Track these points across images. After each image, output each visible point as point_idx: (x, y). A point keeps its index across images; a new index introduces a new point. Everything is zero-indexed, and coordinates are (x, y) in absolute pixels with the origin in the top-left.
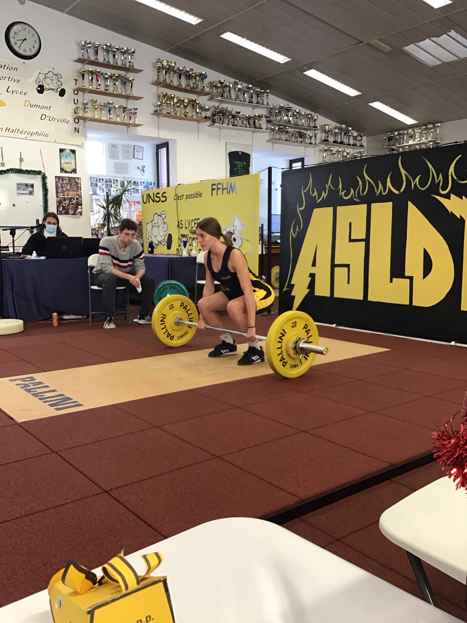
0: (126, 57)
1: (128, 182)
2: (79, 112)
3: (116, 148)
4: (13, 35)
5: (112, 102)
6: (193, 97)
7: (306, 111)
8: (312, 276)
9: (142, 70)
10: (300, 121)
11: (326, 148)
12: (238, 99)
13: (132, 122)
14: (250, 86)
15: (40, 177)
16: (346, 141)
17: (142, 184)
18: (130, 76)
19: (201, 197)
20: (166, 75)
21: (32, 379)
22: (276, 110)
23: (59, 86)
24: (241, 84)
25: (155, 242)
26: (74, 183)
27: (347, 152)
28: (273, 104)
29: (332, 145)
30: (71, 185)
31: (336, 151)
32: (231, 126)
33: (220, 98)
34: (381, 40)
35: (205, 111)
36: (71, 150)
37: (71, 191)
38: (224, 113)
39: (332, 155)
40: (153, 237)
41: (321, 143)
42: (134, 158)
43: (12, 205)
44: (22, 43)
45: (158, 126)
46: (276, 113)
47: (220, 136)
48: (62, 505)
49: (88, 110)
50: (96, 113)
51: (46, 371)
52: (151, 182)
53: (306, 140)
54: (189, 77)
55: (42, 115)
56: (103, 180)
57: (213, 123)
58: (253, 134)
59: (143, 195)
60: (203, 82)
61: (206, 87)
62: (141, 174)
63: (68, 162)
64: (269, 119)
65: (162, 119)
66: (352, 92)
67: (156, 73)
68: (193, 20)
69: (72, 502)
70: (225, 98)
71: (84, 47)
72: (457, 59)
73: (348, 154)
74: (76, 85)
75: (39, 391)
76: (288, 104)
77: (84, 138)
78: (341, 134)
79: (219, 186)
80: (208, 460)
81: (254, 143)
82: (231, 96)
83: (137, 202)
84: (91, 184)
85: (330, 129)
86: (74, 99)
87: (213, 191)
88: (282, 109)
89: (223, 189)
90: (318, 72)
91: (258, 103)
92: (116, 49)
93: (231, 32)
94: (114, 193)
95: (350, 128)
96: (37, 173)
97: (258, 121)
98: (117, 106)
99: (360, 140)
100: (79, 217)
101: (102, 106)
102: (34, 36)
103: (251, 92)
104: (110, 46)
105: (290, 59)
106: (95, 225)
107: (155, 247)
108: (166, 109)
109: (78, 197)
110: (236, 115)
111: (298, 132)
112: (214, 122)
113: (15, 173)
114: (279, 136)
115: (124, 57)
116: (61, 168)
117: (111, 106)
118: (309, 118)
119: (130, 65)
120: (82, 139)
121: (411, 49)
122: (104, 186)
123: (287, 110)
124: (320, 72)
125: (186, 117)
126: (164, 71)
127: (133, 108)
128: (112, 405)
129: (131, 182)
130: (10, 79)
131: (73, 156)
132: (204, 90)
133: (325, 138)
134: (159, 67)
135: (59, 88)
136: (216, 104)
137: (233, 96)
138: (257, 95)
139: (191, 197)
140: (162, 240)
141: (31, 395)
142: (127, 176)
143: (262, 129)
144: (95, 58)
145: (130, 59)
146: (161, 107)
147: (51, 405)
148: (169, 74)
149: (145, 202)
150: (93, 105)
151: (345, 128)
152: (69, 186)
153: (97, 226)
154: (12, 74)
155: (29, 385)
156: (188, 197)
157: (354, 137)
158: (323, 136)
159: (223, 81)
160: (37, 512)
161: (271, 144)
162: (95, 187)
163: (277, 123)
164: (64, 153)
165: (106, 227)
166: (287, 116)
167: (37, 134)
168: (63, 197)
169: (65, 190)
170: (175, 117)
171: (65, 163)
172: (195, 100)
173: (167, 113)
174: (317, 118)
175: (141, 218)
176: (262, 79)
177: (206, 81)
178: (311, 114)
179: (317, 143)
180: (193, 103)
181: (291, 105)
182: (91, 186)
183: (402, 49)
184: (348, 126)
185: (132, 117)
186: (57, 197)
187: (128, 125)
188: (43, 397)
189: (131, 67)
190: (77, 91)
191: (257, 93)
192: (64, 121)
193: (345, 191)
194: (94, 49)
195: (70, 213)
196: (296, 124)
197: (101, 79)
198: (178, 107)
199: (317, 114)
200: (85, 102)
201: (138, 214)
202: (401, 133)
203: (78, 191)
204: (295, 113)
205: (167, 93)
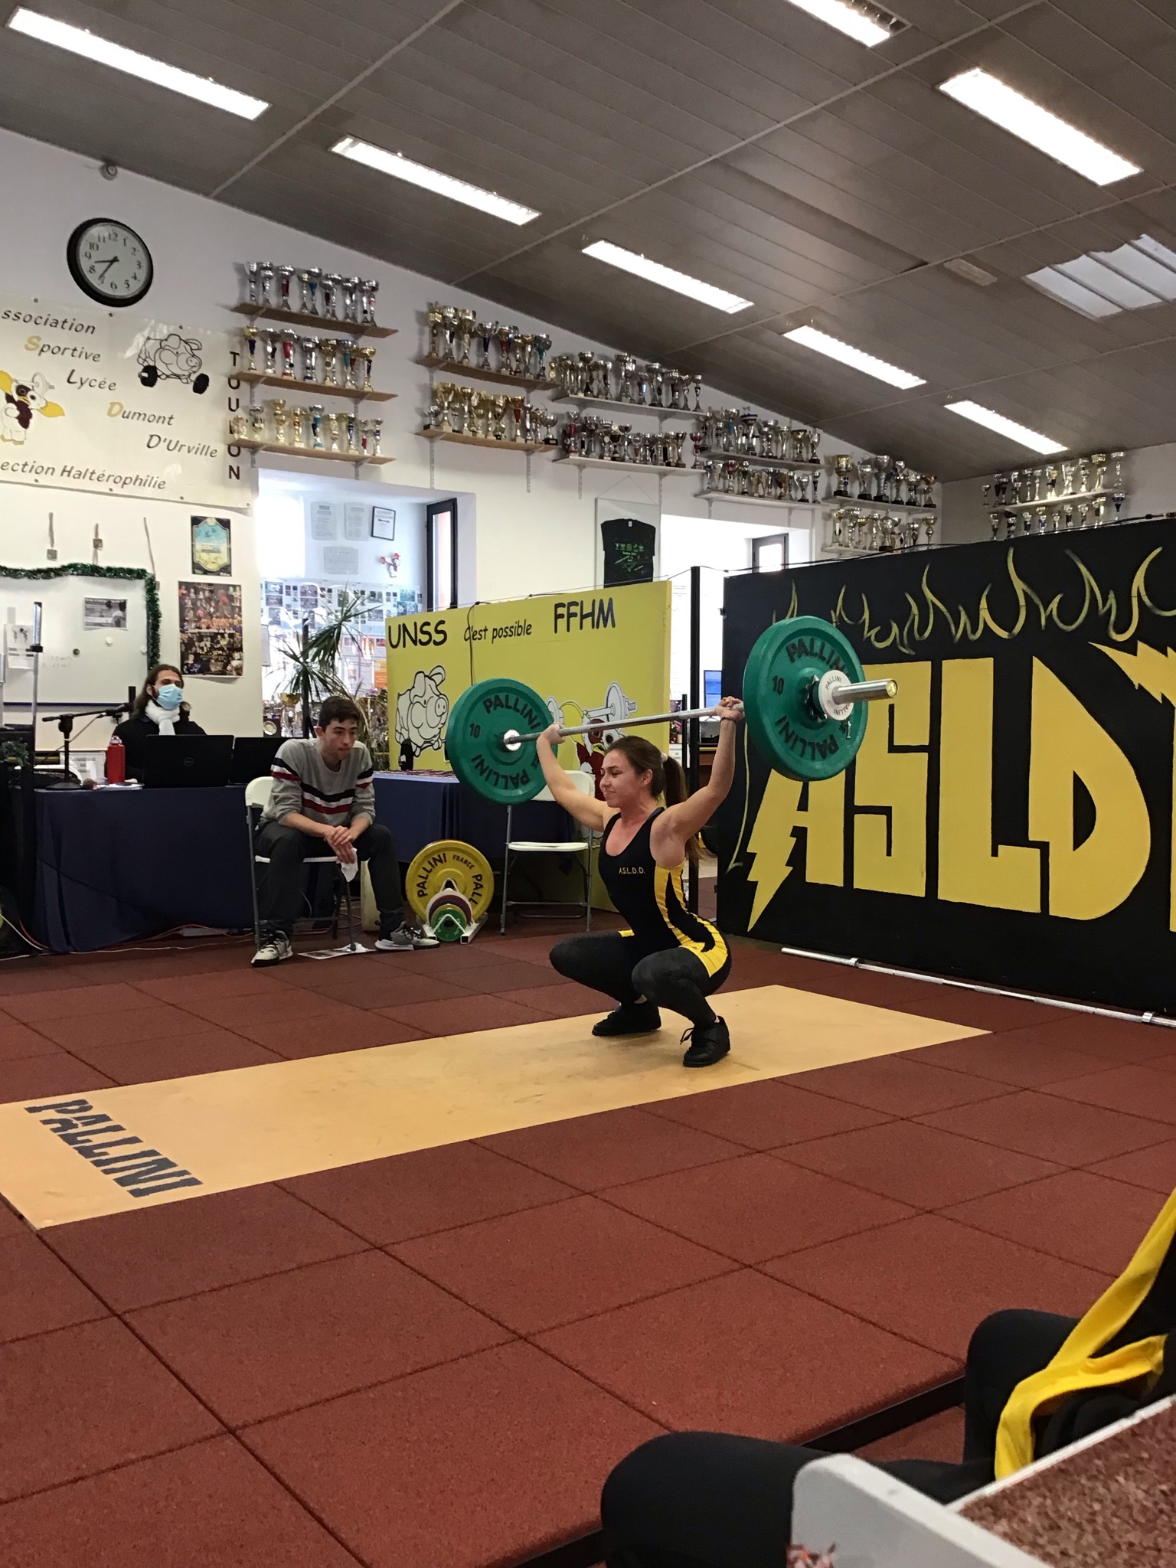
0: (356, 301)
1: (355, 593)
2: (241, 429)
3: (330, 513)
4: (87, 249)
5: (320, 407)
6: (518, 393)
7: (791, 422)
8: (800, 833)
9: (395, 331)
10: (777, 446)
11: (842, 511)
12: (627, 396)
13: (366, 453)
14: (657, 366)
15: (141, 583)
16: (889, 492)
17: (392, 597)
18: (367, 344)
19: (528, 634)
20: (451, 341)
21: (83, 1105)
22: (720, 421)
23: (195, 369)
24: (634, 362)
25: (417, 740)
26: (225, 598)
27: (894, 521)
28: (710, 408)
29: (856, 504)
30: (217, 602)
31: (867, 518)
32: (607, 460)
33: (581, 395)
34: (970, 259)
35: (546, 426)
36: (219, 520)
37: (217, 617)
38: (592, 431)
39: (857, 528)
40: (411, 728)
41: (827, 498)
42: (372, 536)
43: (72, 653)
44: (106, 270)
45: (432, 461)
46: (718, 429)
47: (580, 483)
48: (118, 1467)
49: (262, 425)
50: (282, 431)
51: (120, 1085)
52: (414, 593)
53: (793, 493)
54: (506, 344)
55: (152, 436)
56: (295, 588)
57: (564, 453)
58: (661, 479)
59: (390, 628)
60: (541, 358)
61: (548, 368)
62: (388, 574)
63: (210, 548)
64: (701, 442)
65: (440, 445)
66: (904, 380)
67: (427, 337)
68: (518, 215)
69: (144, 1458)
70: (595, 393)
71: (256, 278)
72: (1157, 300)
73: (895, 524)
74: (234, 364)
75: (97, 1139)
76: (749, 408)
77: (252, 492)
78: (878, 477)
79: (573, 609)
80: (498, 1345)
81: (663, 500)
82: (607, 391)
83: (378, 640)
84: (267, 600)
85: (853, 465)
86: (230, 399)
87: (559, 620)
88: (732, 418)
89: (583, 617)
90: (819, 334)
91: (674, 405)
92: (333, 280)
93: (607, 240)
94: (323, 619)
95: (902, 464)
96: (135, 575)
97: (673, 449)
98: (333, 416)
99: (926, 492)
100: (236, 678)
101: (296, 415)
102: (137, 253)
103: (657, 380)
104: (319, 275)
105: (751, 304)
106: (273, 697)
107: (417, 754)
108: (452, 422)
109: (232, 631)
110: (620, 436)
111: (773, 474)
112: (565, 451)
113: (84, 573)
114: (724, 484)
115: (352, 301)
116: (193, 563)
117: (318, 416)
118: (799, 441)
119: (366, 318)
120: (248, 493)
121: (1045, 278)
122: (299, 603)
123: (746, 421)
124: (825, 332)
125: (498, 440)
126: (448, 332)
127: (372, 421)
128: (274, 1183)
129: (363, 593)
130: (77, 354)
131: (223, 533)
132: (544, 375)
133: (839, 487)
134: (436, 325)
135: (194, 372)
136: (573, 410)
137: (613, 389)
138: (673, 386)
139: (505, 634)
140: (434, 737)
141: (76, 1151)
142: (352, 578)
143: (684, 466)
144: (281, 302)
145: (365, 305)
146: (440, 417)
147: (122, 1182)
148: (461, 338)
149: (394, 643)
150: (276, 414)
151: (889, 461)
152: (213, 604)
153: (278, 701)
154: (81, 340)
155: (75, 1122)
156: (498, 633)
157: (910, 484)
158: (835, 482)
159: (590, 355)
160: (55, 1487)
161: (706, 502)
162: (274, 607)
163: (721, 451)
164: (202, 527)
165: (301, 703)
166: (747, 436)
167: (138, 482)
168: (197, 631)
169: (201, 615)
170: (474, 441)
171: (203, 551)
172: (522, 401)
173: (454, 431)
174: (819, 440)
175: (383, 680)
176: (684, 348)
177: (548, 356)
178: (805, 431)
179: (820, 500)
180: (515, 409)
181: (755, 409)
182: (268, 603)
183: (1023, 278)
184: (895, 458)
185: (371, 440)
186: (182, 632)
187: (358, 461)
188: (103, 1158)
189: (368, 322)
190: (237, 380)
191: (672, 382)
192: (204, 450)
193: (877, 629)
194: (278, 281)
195: (213, 669)
196: (767, 453)
197: (294, 352)
198: (480, 416)
199: (819, 431)
200: (258, 405)
201: (379, 669)
202: (1026, 475)
203: (233, 618)
204: (766, 429)
205: (453, 385)
